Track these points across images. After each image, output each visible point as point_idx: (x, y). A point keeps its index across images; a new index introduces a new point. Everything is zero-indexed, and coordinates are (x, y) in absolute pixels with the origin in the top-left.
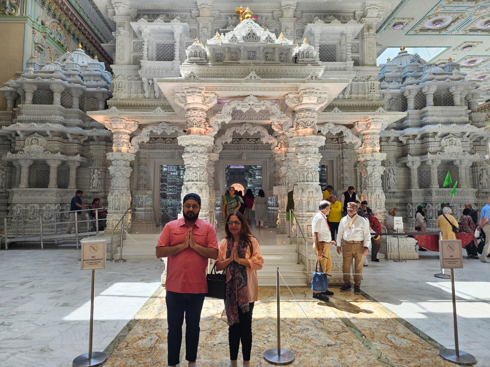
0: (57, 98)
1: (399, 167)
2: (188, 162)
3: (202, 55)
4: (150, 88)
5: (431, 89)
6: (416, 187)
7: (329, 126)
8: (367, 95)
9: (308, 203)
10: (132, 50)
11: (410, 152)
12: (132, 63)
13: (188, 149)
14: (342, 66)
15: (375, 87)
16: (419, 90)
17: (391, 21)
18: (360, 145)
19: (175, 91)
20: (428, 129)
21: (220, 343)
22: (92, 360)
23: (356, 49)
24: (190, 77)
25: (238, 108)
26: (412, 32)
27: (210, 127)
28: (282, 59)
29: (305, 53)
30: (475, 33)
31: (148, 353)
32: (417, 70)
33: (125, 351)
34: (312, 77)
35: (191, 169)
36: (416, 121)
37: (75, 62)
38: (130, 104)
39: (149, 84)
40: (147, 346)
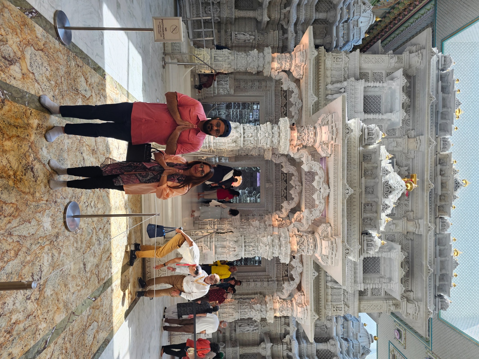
1: (260, 335)
2: (262, 128)
3: (369, 141)
4: (336, 89)
6: (241, 351)
7: (300, 267)
8: (330, 303)
9: (224, 247)
10: (374, 71)
11: (275, 346)
12: (362, 71)
13: (276, 128)
14: (358, 280)
15: (338, 311)
16: (336, 354)
17: (403, 327)
18: (281, 297)
19: (333, 114)
21: (84, 159)
22: (63, 30)
23: (375, 293)
24: (348, 129)
25: (317, 178)
26: (392, 347)
27: (298, 150)
28: (366, 220)
29: (372, 242)
31: (72, 87)
32: (355, 352)
33: (73, 63)
34: (348, 250)
35: (256, 131)
36: (305, 351)
37: (362, 14)
38: (320, 70)
39: (341, 89)
40: (79, 86)
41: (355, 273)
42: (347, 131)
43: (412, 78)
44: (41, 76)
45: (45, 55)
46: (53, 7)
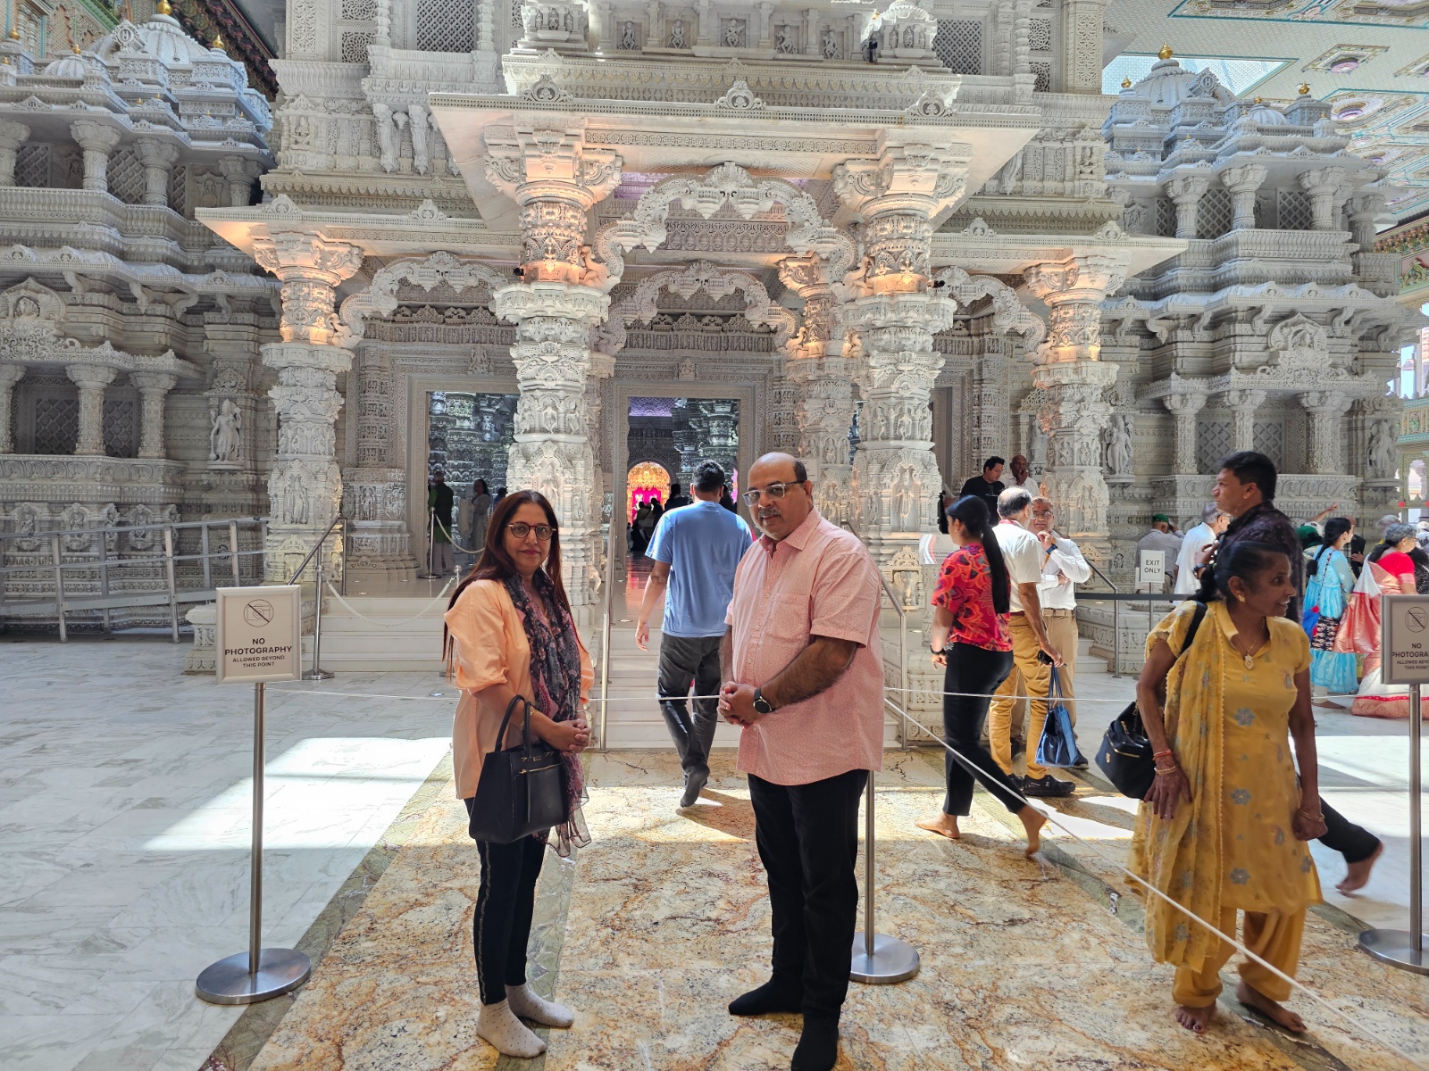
0: (96, 168)
1: (1143, 409)
2: (530, 372)
3: (576, 26)
4: (397, 140)
5: (1250, 177)
6: (1189, 471)
7: (953, 277)
8: (1069, 185)
9: (898, 504)
10: (340, 16)
11: (1179, 366)
12: (340, 55)
13: (530, 330)
14: (1001, 90)
15: (1094, 159)
16: (1215, 178)
18: (1041, 339)
19: (488, 141)
20: (1238, 297)
21: (674, 918)
22: (260, 975)
23: (1042, 39)
24: (539, 92)
25: (688, 204)
26: (1187, 9)
27: (598, 260)
28: (829, 48)
29: (901, 30)
30: (1371, 19)
31: (445, 951)
32: (1209, 119)
33: (366, 945)
34: (927, 105)
35: (538, 393)
36: (1201, 274)
37: (151, 55)
38: (334, 190)
39: (396, 124)
40: (437, 929)
42: (546, 93)
44: (427, 1051)
45: (354, 1037)
46: (189, 1007)
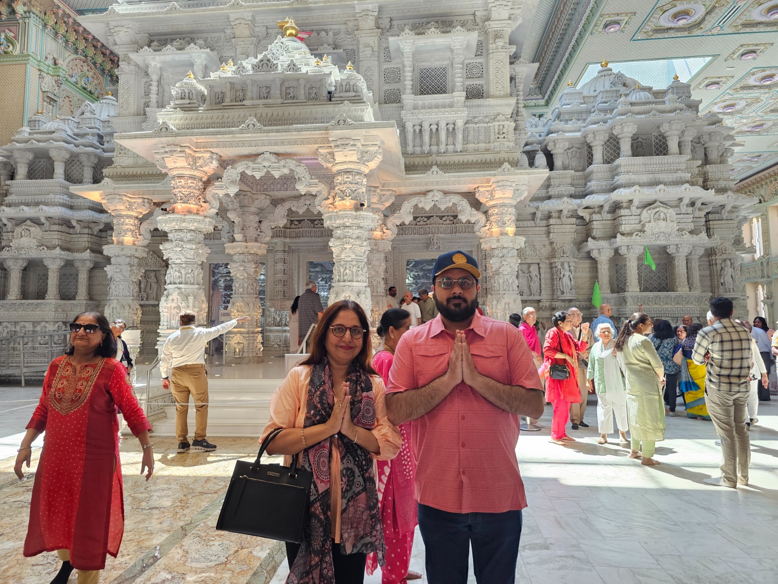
0: (59, 170)
1: (581, 259)
2: (170, 256)
5: (625, 130)
6: (605, 292)
7: (433, 196)
8: (492, 145)
10: (143, 94)
11: (594, 234)
12: (142, 112)
15: (505, 131)
16: (609, 131)
17: (598, 20)
18: (483, 225)
24: (161, 129)
25: (249, 173)
26: (639, 36)
27: (206, 202)
28: (313, 95)
29: (344, 84)
30: (755, 30)
32: (615, 99)
34: (339, 121)
36: (605, 183)
37: (97, 116)
41: (437, 107)
42: (164, 130)
43: (152, 38)
